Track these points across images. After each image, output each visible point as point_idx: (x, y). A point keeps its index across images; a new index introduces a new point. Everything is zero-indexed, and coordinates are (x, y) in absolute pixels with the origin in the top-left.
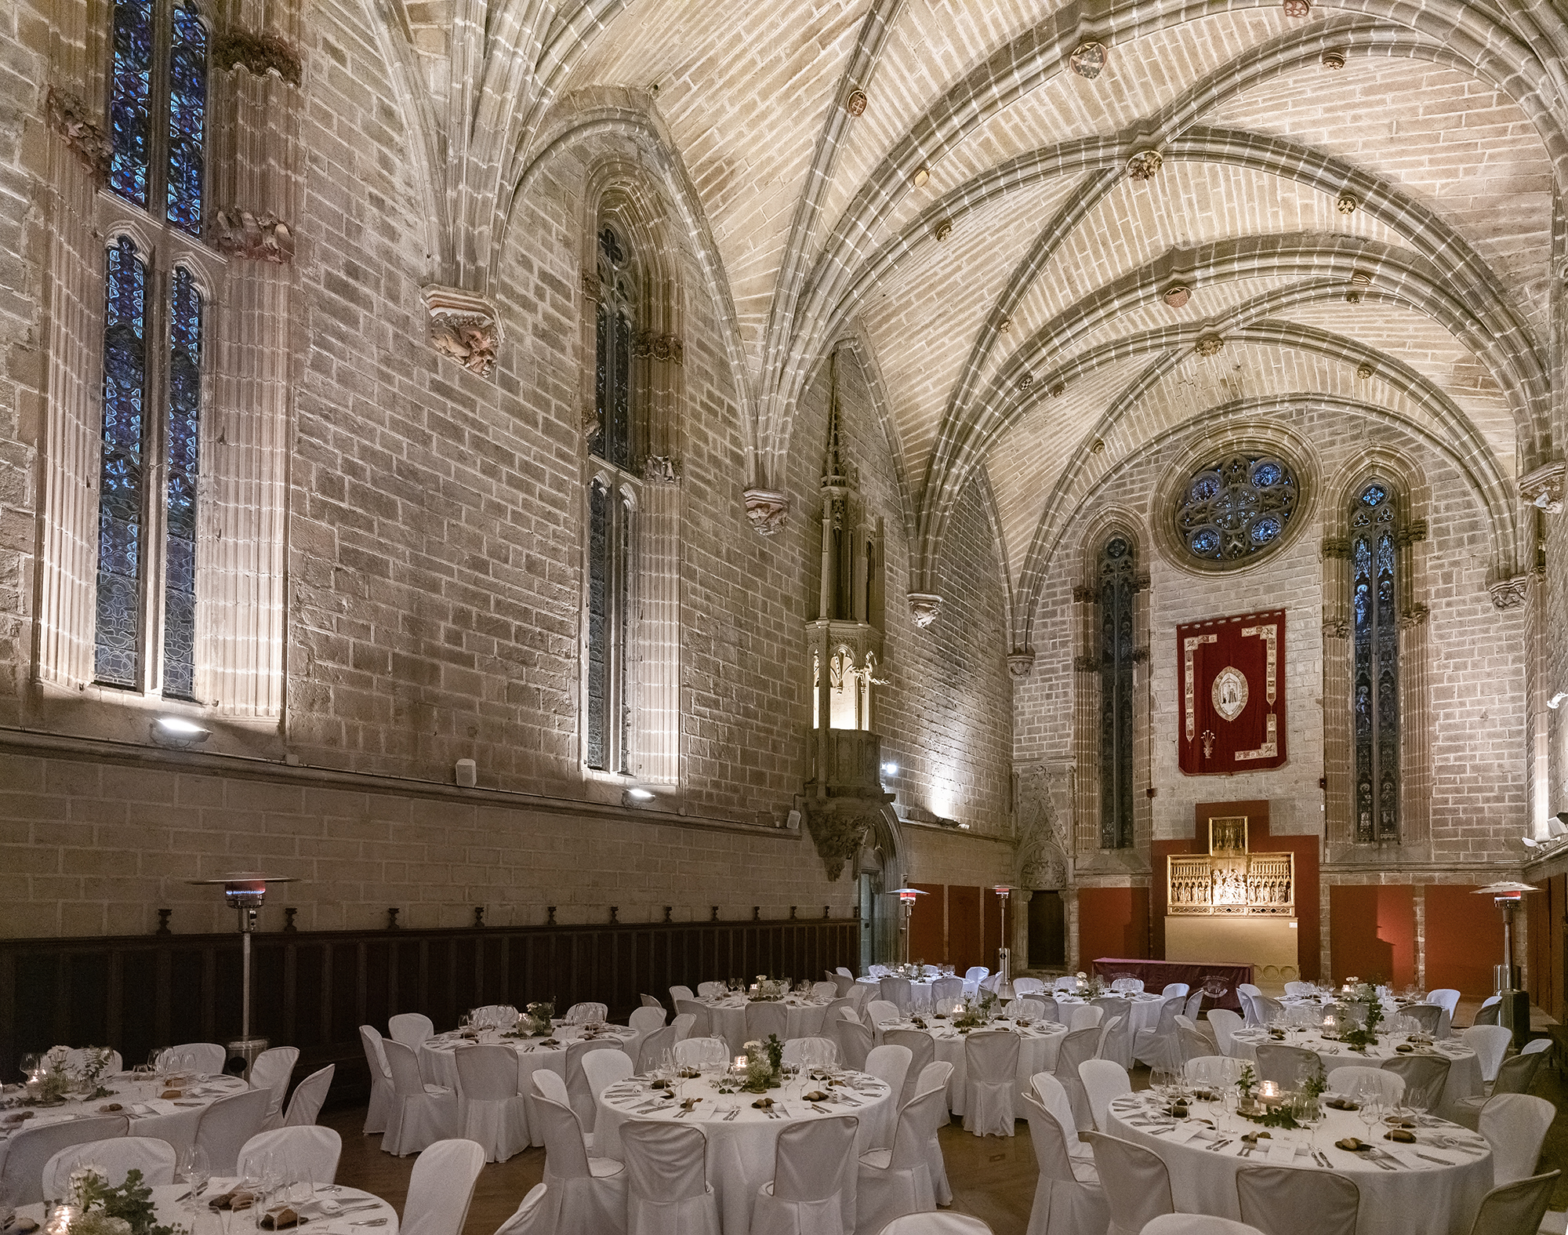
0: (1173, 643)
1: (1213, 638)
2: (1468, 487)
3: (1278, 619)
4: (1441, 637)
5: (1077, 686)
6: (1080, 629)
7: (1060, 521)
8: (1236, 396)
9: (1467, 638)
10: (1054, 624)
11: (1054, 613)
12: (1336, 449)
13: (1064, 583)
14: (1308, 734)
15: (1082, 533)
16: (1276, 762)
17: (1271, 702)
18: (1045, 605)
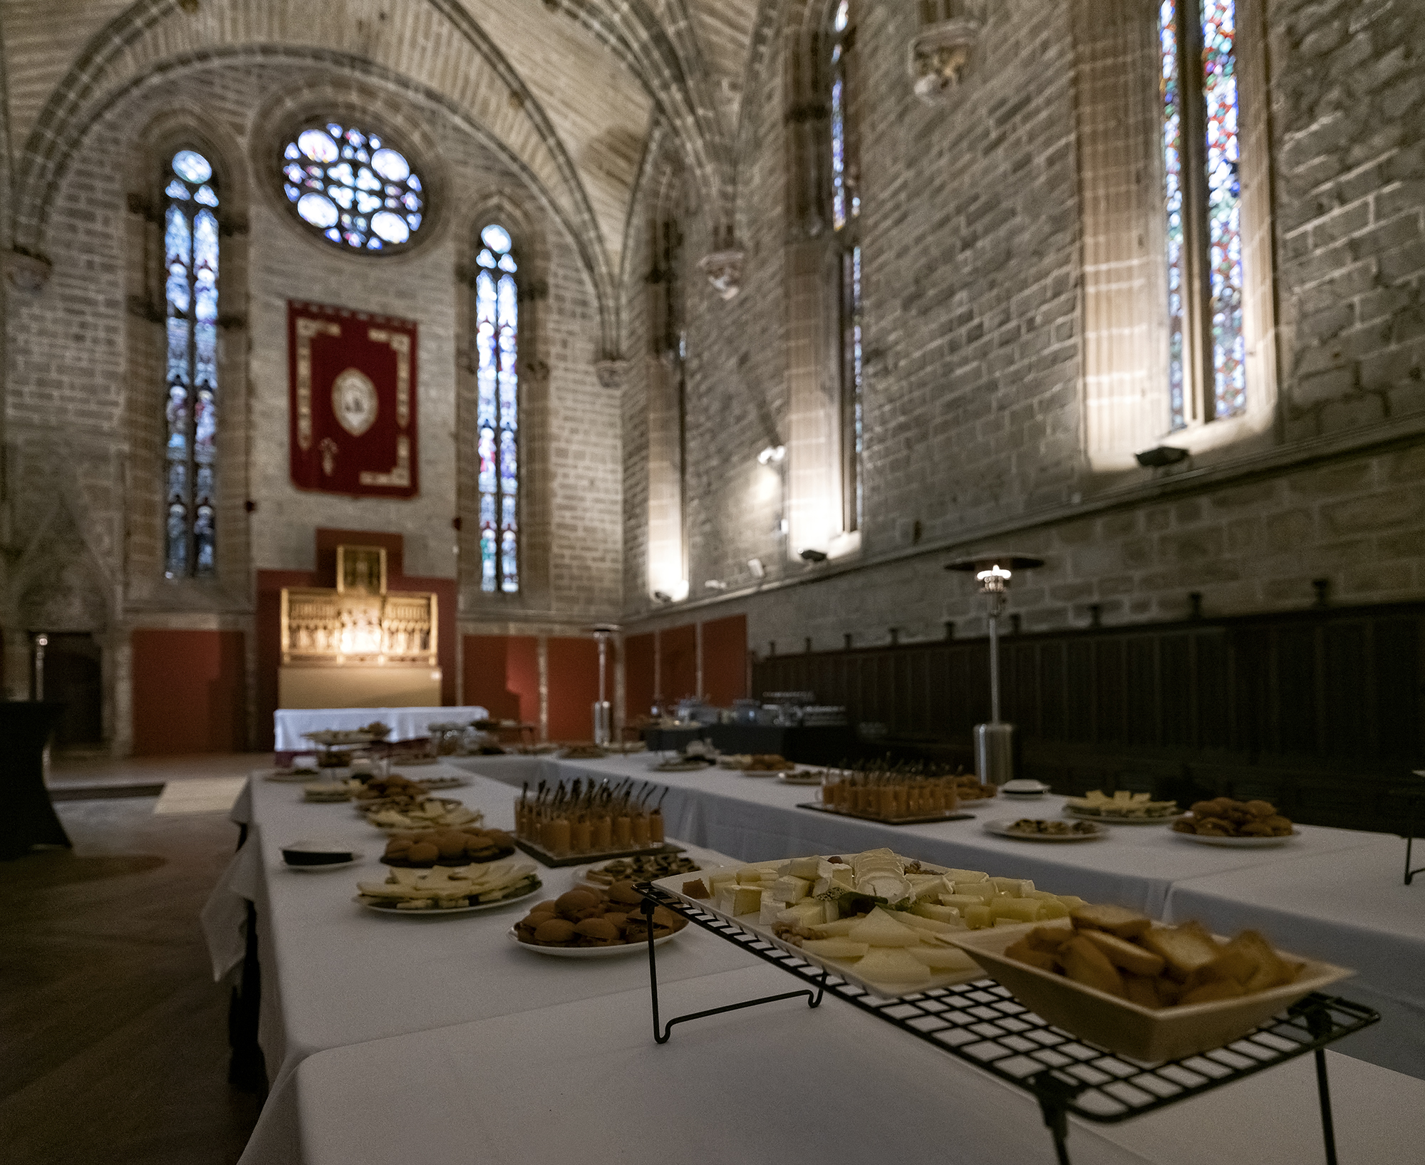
0: (281, 319)
1: (335, 330)
2: (580, 264)
3: (410, 330)
4: (560, 398)
5: (131, 335)
6: (137, 256)
7: (110, 83)
8: (366, 51)
9: (579, 406)
10: (89, 232)
11: (89, 217)
12: (469, 171)
13: (110, 179)
14: (441, 468)
15: (142, 118)
16: (410, 492)
17: (403, 422)
18: (73, 198)
